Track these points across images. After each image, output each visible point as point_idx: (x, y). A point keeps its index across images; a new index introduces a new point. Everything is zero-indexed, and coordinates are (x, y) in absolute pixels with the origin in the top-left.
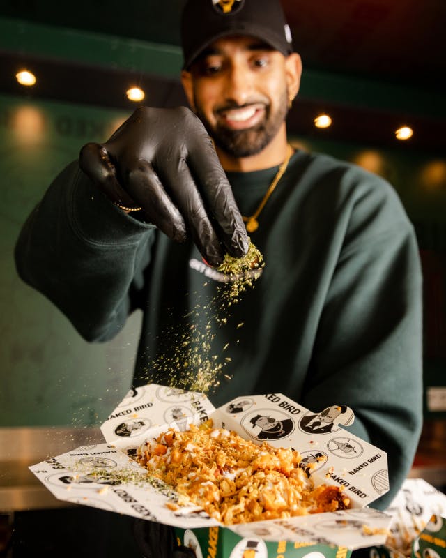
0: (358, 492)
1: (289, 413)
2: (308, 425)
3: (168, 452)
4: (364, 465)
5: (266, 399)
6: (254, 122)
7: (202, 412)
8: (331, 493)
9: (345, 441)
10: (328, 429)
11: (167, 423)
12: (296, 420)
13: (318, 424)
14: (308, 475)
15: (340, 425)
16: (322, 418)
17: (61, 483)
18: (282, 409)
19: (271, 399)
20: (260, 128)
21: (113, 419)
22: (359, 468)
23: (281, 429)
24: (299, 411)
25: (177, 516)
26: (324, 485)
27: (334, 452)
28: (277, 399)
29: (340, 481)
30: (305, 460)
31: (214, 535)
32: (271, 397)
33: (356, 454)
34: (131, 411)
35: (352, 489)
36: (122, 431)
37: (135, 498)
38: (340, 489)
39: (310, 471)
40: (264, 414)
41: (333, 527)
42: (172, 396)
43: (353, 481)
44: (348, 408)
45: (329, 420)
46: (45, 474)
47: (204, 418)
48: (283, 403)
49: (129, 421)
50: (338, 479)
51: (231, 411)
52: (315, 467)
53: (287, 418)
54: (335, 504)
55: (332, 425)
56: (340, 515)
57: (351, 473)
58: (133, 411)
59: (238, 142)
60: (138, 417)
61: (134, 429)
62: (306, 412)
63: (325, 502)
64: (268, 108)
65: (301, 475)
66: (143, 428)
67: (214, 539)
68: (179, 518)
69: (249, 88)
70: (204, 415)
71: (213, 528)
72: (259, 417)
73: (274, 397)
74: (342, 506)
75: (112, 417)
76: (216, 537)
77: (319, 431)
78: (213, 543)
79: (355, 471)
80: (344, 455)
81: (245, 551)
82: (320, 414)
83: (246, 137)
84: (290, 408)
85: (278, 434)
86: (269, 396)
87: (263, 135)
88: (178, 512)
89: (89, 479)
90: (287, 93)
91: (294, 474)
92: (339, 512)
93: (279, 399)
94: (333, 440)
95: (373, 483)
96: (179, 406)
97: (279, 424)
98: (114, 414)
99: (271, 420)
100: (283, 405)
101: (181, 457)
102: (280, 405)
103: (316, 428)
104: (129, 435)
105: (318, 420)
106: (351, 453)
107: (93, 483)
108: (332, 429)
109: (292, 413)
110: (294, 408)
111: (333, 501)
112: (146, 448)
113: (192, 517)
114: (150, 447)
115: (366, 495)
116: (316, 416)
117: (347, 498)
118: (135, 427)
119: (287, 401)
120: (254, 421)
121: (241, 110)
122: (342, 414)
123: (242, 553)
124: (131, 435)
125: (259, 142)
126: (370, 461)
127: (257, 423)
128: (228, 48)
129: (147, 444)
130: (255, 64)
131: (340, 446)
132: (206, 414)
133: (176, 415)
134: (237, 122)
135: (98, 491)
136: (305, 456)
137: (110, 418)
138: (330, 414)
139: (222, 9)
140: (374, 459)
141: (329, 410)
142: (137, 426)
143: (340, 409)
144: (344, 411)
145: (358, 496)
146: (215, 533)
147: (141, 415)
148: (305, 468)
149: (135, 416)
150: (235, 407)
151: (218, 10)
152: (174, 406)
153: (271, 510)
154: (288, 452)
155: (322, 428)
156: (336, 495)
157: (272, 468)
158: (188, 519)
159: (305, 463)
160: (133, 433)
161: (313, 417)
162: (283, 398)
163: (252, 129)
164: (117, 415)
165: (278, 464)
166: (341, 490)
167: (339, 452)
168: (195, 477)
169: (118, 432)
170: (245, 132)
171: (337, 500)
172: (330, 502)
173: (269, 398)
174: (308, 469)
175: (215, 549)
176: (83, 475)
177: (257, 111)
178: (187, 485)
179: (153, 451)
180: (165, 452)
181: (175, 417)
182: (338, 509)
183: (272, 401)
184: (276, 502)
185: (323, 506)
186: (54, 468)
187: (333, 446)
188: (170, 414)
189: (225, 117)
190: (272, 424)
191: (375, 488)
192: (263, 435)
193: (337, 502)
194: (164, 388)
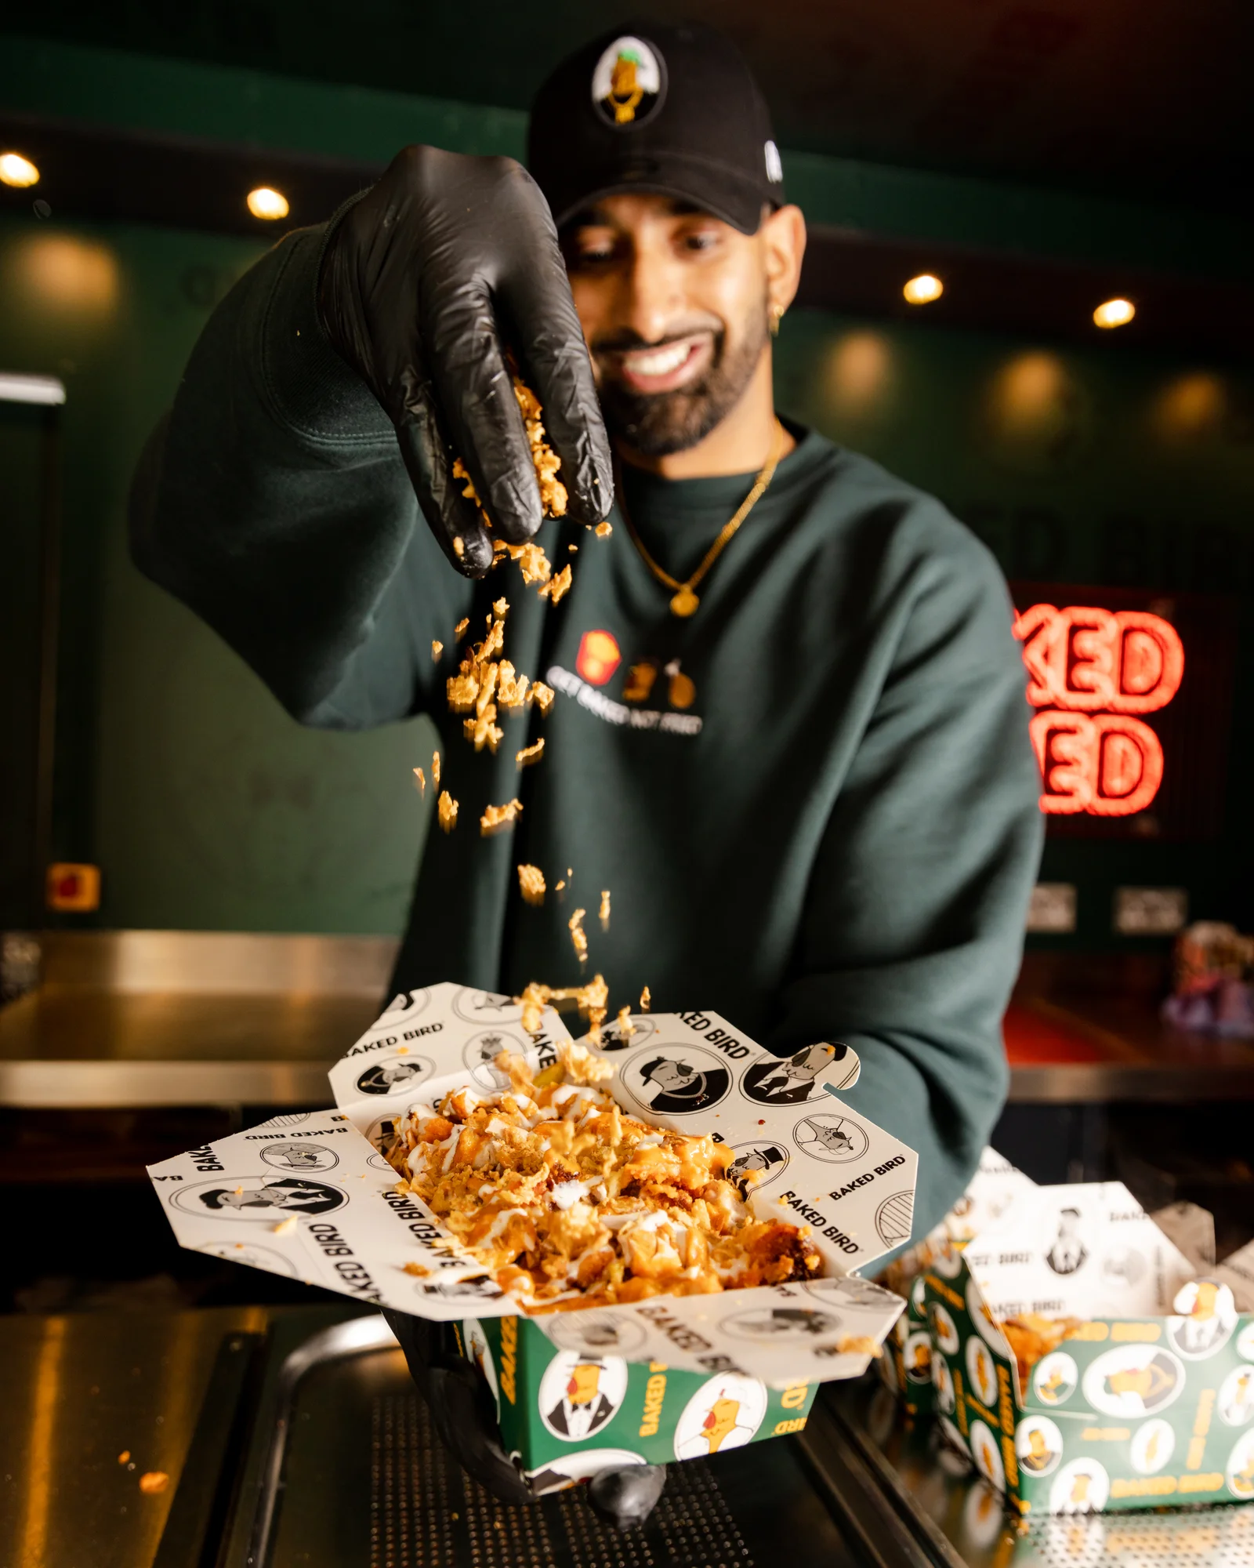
0: (841, 1240)
1: (725, 1056)
2: (761, 1084)
3: (455, 1137)
4: (866, 1179)
5: (681, 1021)
6: (687, 375)
7: (544, 1046)
8: (780, 1240)
9: (832, 1124)
10: (801, 1095)
11: (467, 1067)
12: (738, 1070)
13: (782, 1081)
14: (744, 1196)
15: (828, 1087)
16: (793, 1069)
17: (202, 1206)
18: (710, 1045)
19: (692, 1022)
20: (699, 390)
21: (358, 1055)
22: (853, 1187)
23: (703, 1088)
24: (747, 1052)
25: (431, 1290)
26: (773, 1222)
27: (804, 1146)
28: (705, 1023)
29: (807, 1213)
30: (740, 1162)
31: (508, 1332)
32: (693, 1018)
33: (852, 1154)
34: (396, 1040)
35: (831, 1232)
36: (374, 1082)
37: (350, 1246)
38: (801, 1233)
39: (748, 1187)
40: (672, 1055)
41: (759, 1327)
42: (485, 1011)
43: (836, 1214)
44: (850, 1050)
45: (810, 1073)
46: (178, 1184)
47: (547, 1059)
48: (714, 1033)
49: (389, 1061)
50: (804, 1209)
51: (605, 1045)
52: (759, 1176)
53: (718, 1066)
54: (787, 1264)
55: (810, 1086)
56: (789, 1294)
57: (834, 1196)
58: (401, 1038)
59: (647, 421)
60: (409, 1053)
61: (399, 1079)
62: (760, 1054)
63: (768, 1260)
64: (720, 340)
65: (727, 1194)
66: (418, 1076)
67: (509, 1341)
68: (432, 1296)
69: (673, 301)
70: (547, 1053)
71: (507, 1319)
72: (660, 1060)
73: (698, 1019)
74: (803, 1274)
75: (356, 1051)
76: (513, 1336)
77: (781, 1099)
78: (509, 1348)
79: (844, 1191)
80: (826, 1154)
81: (576, 1366)
82: (789, 1059)
83: (666, 411)
84: (727, 1045)
85: (694, 1100)
86: (688, 1015)
87: (703, 406)
88: (432, 1281)
89: (266, 1197)
90: (767, 299)
91: (712, 1193)
92: (789, 1286)
93: (709, 1023)
94: (807, 1121)
95: (879, 1220)
96: (496, 1031)
97: (698, 1080)
98: (359, 1045)
99: (684, 1070)
100: (715, 1037)
101: (477, 1148)
102: (707, 1037)
103: (775, 1091)
104: (384, 1090)
105: (784, 1074)
106: (841, 1150)
107: (271, 1207)
108: (811, 1094)
109: (731, 1055)
110: (737, 1044)
111: (783, 1257)
112: (411, 1125)
113: (465, 1293)
114: (418, 1121)
115: (857, 1248)
116: (780, 1063)
117: (817, 1252)
118: (400, 1075)
119: (724, 1029)
120: (647, 1071)
121: (656, 350)
122: (834, 1063)
123: (571, 1370)
124: (391, 1092)
125: (695, 421)
126: (879, 1171)
127: (653, 1074)
128: (624, 211)
129: (411, 1116)
130: (687, 244)
131: (821, 1132)
132: (552, 1050)
133: (489, 1051)
134: (646, 377)
135: (274, 1226)
136: (740, 1154)
137: (350, 1052)
138: (809, 1061)
139: (612, 113)
140: (889, 1166)
141: (810, 1050)
142: (405, 1071)
143: (833, 1050)
144: (840, 1055)
145: (841, 1249)
146: (512, 1328)
147: (415, 1049)
148: (739, 1180)
149: (403, 1050)
150: (614, 1038)
151: (604, 117)
152: (485, 1032)
153: (641, 1274)
154: (703, 1143)
155: (790, 1092)
156: (789, 1245)
157: (660, 1179)
158: (451, 1299)
159: (740, 1169)
160: (395, 1088)
161: (773, 1066)
162: (717, 1021)
163: (678, 391)
164: (366, 1048)
165: (675, 1171)
166: (802, 1235)
167: (815, 1148)
168: (490, 1196)
169: (364, 1084)
170: (664, 399)
171: (792, 1256)
172: (777, 1259)
173: (687, 1021)
174: (745, 1182)
175: (512, 1359)
176: (257, 1186)
177: (693, 349)
178: (470, 1214)
179: (422, 1130)
180: (449, 1135)
181: (485, 1056)
182: (791, 1279)
183: (693, 1027)
184: (658, 1256)
185: (761, 1266)
186: (200, 1168)
187: (806, 1133)
188: (477, 1047)
189: (620, 362)
190: (684, 1079)
191: (880, 1231)
192: (662, 1103)
193: (791, 1261)
194: (470, 992)
